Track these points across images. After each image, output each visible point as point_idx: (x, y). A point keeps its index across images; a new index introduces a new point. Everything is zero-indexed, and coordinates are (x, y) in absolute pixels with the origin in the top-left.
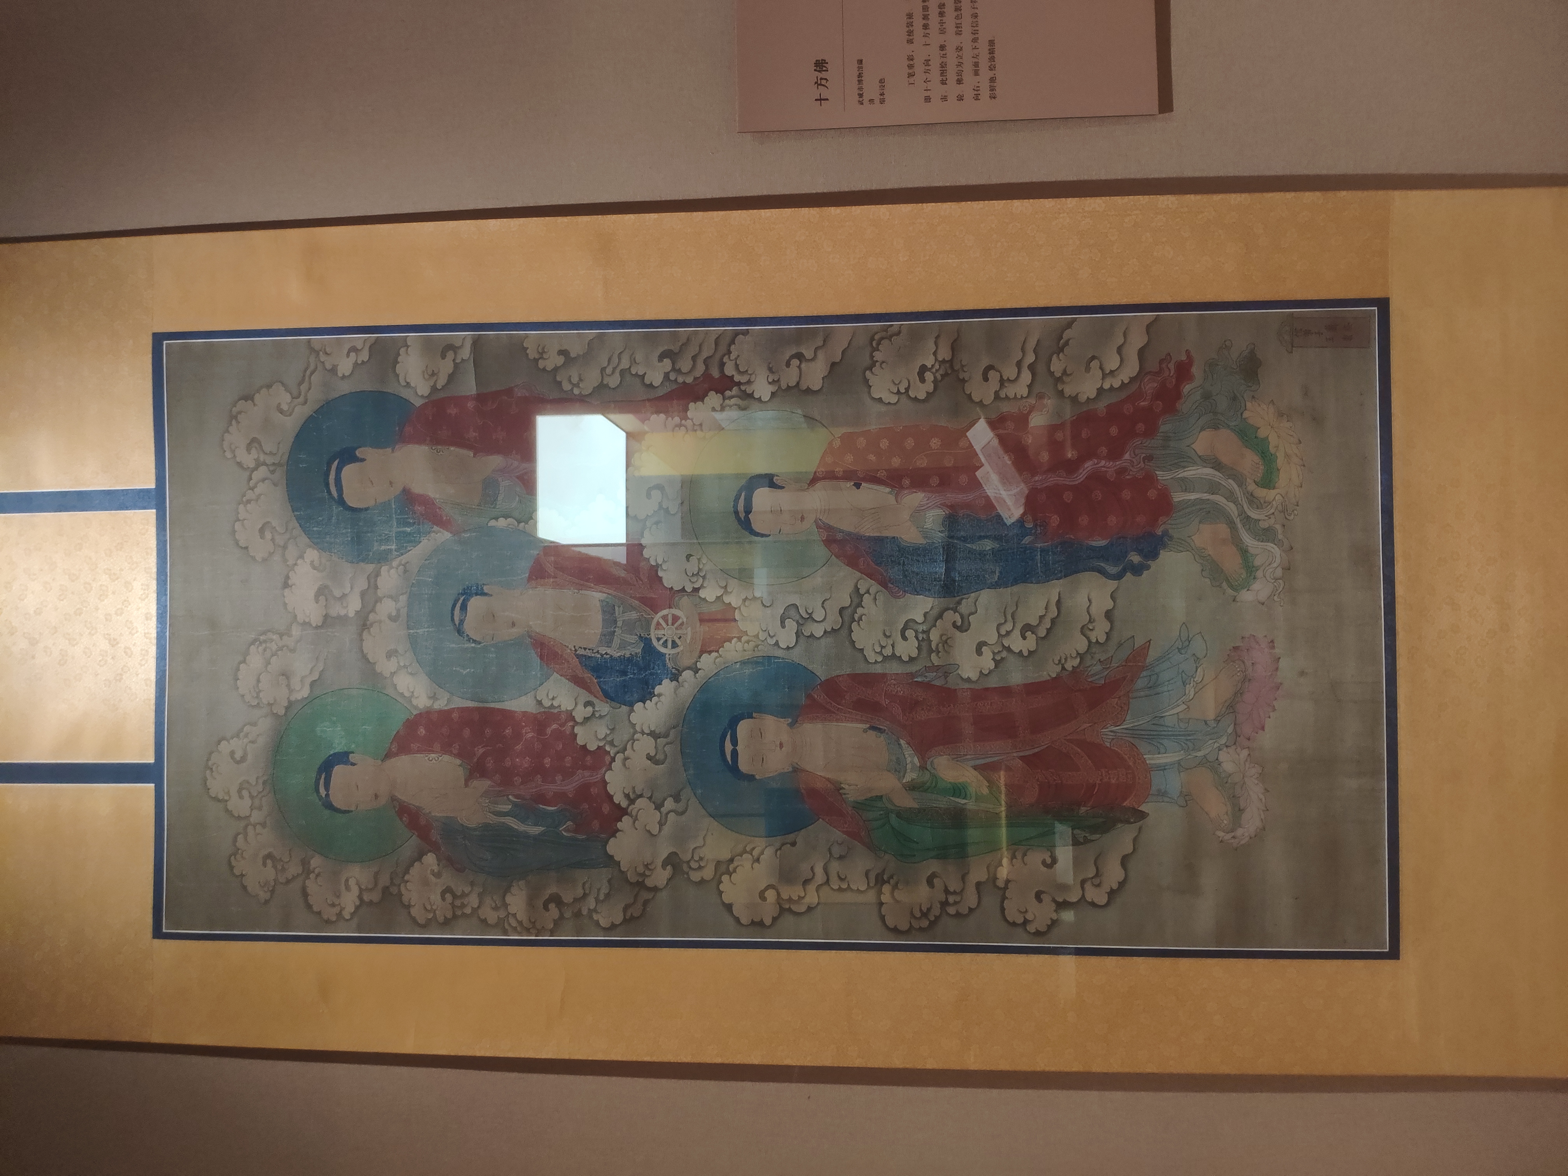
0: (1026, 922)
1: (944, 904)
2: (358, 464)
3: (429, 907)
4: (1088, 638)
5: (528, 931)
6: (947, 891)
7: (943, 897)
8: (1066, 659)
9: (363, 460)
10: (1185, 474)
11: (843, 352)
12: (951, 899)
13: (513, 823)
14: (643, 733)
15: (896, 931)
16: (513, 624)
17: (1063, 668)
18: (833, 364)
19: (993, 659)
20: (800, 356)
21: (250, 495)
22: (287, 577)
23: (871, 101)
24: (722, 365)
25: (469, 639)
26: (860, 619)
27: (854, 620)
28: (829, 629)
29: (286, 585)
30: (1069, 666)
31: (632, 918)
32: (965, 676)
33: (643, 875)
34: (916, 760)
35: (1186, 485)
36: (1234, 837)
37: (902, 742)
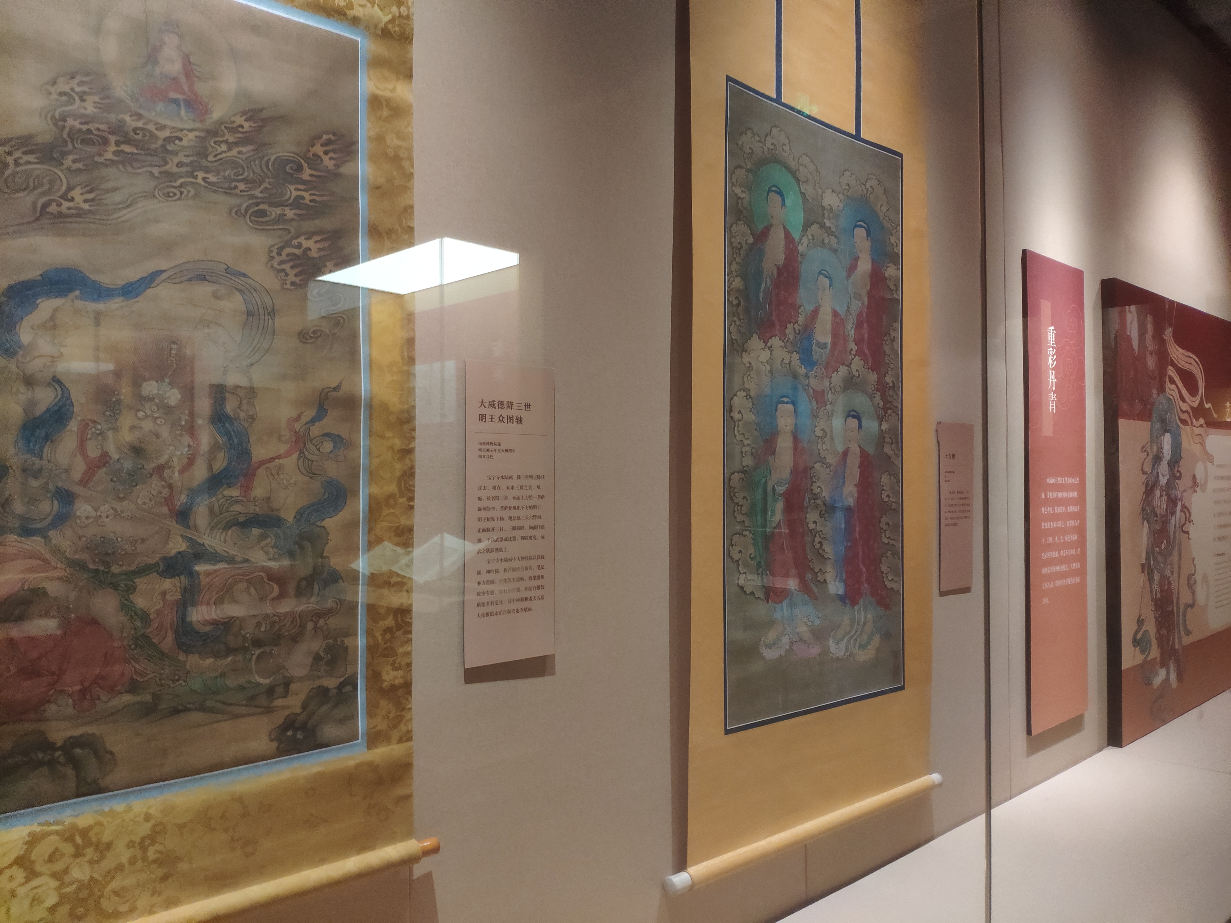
0: (733, 545)
1: (737, 504)
2: (866, 237)
3: (736, 234)
4: (818, 572)
5: (729, 287)
6: (742, 506)
7: (740, 504)
8: (812, 562)
9: (867, 240)
10: (862, 611)
11: (893, 462)
12: (739, 508)
13: (763, 287)
14: (791, 357)
15: (730, 480)
16: (822, 299)
17: (810, 561)
18: (890, 457)
19: (812, 529)
20: (892, 443)
21: (859, 183)
22: (835, 192)
23: (945, 476)
24: (890, 409)
25: (818, 277)
26: (823, 467)
27: (822, 464)
28: (820, 452)
29: (833, 191)
30: (811, 564)
31: (733, 343)
32: (807, 515)
33: (746, 351)
34: (782, 492)
35: (859, 611)
36: (762, 646)
37: (787, 485)
